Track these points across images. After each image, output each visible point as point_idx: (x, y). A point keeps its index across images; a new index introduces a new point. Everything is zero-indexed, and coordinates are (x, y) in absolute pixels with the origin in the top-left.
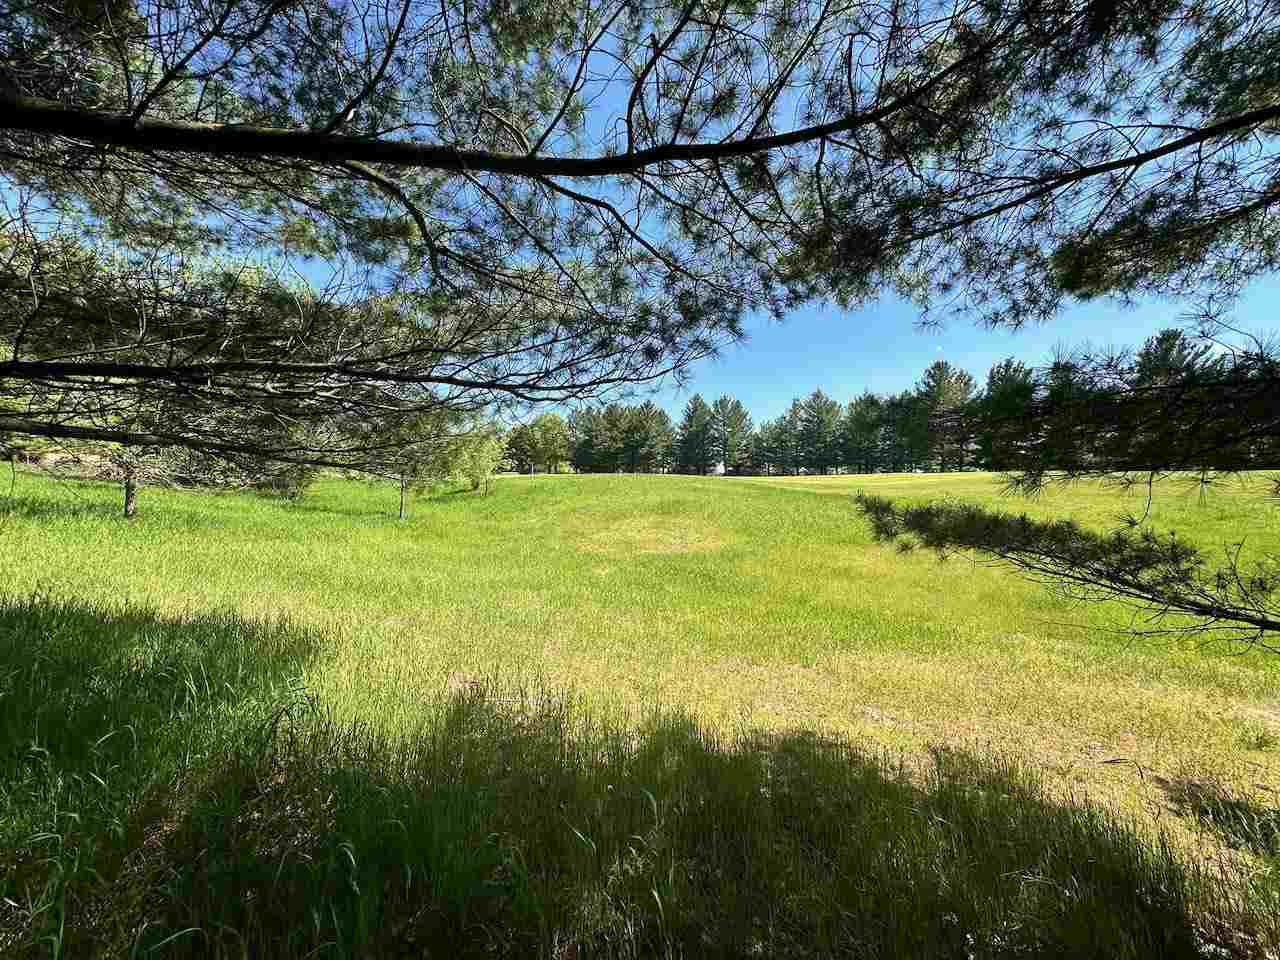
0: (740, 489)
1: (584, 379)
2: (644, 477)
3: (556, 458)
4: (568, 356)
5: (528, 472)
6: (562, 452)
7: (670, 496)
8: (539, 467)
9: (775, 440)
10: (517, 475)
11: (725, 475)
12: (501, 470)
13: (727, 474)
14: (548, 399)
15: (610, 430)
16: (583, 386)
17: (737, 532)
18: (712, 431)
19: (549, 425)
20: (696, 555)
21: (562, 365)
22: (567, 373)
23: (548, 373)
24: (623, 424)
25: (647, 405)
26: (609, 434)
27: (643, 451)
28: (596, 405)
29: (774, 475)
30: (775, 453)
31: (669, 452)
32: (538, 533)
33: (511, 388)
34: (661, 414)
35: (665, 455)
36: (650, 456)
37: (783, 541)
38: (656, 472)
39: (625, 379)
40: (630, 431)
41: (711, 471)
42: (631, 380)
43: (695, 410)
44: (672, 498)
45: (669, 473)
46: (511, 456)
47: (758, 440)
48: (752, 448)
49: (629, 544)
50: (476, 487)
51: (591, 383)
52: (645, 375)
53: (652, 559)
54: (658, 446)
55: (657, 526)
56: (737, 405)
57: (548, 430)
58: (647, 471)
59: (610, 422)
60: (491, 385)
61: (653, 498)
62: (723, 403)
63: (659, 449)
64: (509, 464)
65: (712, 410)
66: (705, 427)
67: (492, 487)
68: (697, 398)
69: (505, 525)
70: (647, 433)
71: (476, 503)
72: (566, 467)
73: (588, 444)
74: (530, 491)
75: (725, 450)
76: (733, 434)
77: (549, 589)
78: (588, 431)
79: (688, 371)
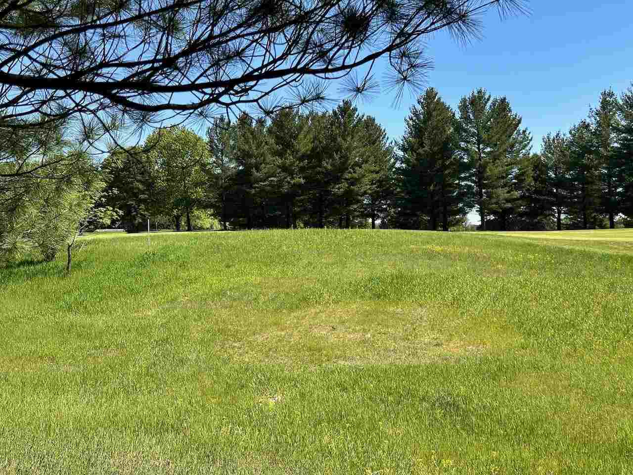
0: (509, 255)
1: (235, 70)
2: (340, 234)
3: (188, 204)
4: (202, 31)
5: (141, 228)
6: (200, 193)
7: (387, 268)
8: (160, 219)
9: (570, 166)
10: (122, 234)
11: (480, 228)
12: (92, 225)
13: (485, 226)
14: (168, 106)
15: (281, 154)
16: (229, 85)
17: (504, 328)
18: (457, 154)
19: (178, 146)
20: (431, 370)
21: (194, 47)
22: (203, 61)
23: (169, 62)
24: (304, 145)
25: (346, 110)
26: (279, 161)
27: (339, 189)
28: (255, 113)
29: (569, 227)
30: (572, 189)
31: (383, 191)
32: (157, 335)
33: (105, 89)
34: (370, 123)
35: (375, 197)
36: (350, 197)
37: (587, 345)
38: (362, 226)
39: (305, 70)
40: (316, 155)
41: (458, 222)
42: (314, 72)
43: (429, 114)
44: (389, 271)
45: (383, 226)
46: (111, 201)
47: (538, 165)
48: (529, 181)
49: (315, 351)
50: (50, 257)
51: (247, 78)
52: (338, 62)
53: (358, 376)
54: (366, 180)
55: (367, 318)
56: (502, 106)
57: (174, 154)
58: (346, 223)
59: (279, 140)
60: (71, 83)
61: (357, 271)
62: (475, 103)
63: (365, 186)
64: (107, 215)
65: (458, 116)
66: (445, 148)
67: (79, 255)
68: (430, 95)
69: (100, 321)
70: (345, 158)
71: (51, 284)
72: (206, 219)
73: (243, 178)
74: (144, 260)
75: (480, 185)
76: (495, 157)
77: (177, 432)
78: (243, 157)
79: (418, 55)
